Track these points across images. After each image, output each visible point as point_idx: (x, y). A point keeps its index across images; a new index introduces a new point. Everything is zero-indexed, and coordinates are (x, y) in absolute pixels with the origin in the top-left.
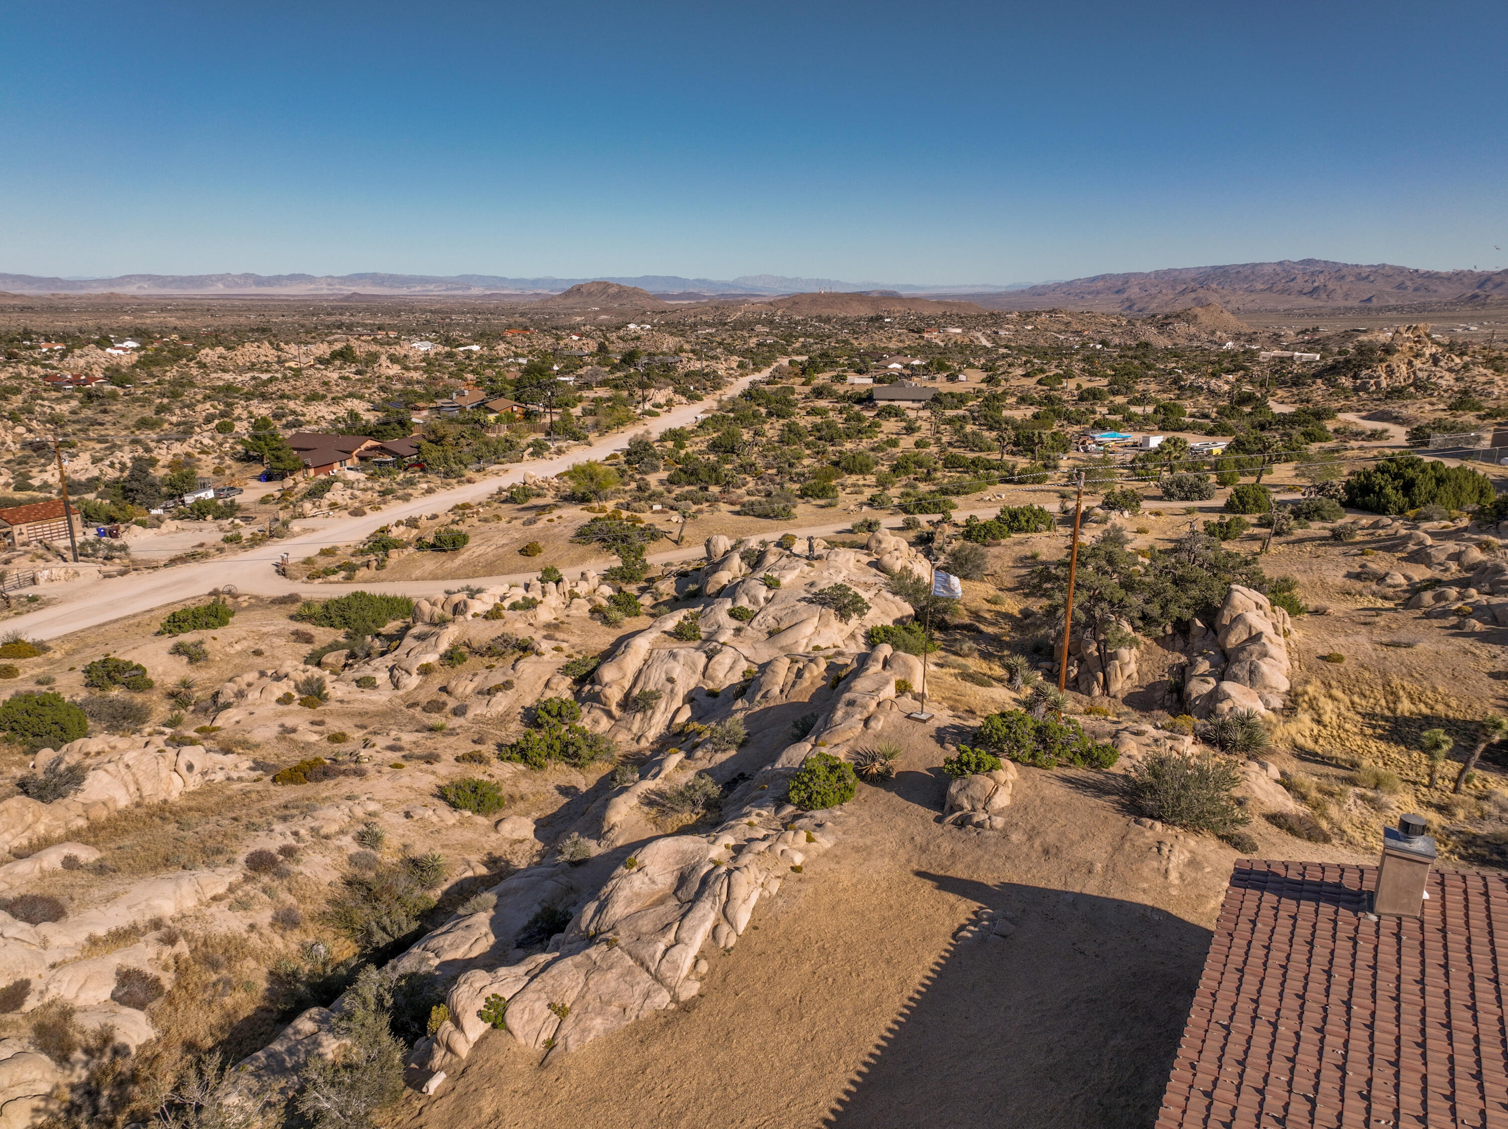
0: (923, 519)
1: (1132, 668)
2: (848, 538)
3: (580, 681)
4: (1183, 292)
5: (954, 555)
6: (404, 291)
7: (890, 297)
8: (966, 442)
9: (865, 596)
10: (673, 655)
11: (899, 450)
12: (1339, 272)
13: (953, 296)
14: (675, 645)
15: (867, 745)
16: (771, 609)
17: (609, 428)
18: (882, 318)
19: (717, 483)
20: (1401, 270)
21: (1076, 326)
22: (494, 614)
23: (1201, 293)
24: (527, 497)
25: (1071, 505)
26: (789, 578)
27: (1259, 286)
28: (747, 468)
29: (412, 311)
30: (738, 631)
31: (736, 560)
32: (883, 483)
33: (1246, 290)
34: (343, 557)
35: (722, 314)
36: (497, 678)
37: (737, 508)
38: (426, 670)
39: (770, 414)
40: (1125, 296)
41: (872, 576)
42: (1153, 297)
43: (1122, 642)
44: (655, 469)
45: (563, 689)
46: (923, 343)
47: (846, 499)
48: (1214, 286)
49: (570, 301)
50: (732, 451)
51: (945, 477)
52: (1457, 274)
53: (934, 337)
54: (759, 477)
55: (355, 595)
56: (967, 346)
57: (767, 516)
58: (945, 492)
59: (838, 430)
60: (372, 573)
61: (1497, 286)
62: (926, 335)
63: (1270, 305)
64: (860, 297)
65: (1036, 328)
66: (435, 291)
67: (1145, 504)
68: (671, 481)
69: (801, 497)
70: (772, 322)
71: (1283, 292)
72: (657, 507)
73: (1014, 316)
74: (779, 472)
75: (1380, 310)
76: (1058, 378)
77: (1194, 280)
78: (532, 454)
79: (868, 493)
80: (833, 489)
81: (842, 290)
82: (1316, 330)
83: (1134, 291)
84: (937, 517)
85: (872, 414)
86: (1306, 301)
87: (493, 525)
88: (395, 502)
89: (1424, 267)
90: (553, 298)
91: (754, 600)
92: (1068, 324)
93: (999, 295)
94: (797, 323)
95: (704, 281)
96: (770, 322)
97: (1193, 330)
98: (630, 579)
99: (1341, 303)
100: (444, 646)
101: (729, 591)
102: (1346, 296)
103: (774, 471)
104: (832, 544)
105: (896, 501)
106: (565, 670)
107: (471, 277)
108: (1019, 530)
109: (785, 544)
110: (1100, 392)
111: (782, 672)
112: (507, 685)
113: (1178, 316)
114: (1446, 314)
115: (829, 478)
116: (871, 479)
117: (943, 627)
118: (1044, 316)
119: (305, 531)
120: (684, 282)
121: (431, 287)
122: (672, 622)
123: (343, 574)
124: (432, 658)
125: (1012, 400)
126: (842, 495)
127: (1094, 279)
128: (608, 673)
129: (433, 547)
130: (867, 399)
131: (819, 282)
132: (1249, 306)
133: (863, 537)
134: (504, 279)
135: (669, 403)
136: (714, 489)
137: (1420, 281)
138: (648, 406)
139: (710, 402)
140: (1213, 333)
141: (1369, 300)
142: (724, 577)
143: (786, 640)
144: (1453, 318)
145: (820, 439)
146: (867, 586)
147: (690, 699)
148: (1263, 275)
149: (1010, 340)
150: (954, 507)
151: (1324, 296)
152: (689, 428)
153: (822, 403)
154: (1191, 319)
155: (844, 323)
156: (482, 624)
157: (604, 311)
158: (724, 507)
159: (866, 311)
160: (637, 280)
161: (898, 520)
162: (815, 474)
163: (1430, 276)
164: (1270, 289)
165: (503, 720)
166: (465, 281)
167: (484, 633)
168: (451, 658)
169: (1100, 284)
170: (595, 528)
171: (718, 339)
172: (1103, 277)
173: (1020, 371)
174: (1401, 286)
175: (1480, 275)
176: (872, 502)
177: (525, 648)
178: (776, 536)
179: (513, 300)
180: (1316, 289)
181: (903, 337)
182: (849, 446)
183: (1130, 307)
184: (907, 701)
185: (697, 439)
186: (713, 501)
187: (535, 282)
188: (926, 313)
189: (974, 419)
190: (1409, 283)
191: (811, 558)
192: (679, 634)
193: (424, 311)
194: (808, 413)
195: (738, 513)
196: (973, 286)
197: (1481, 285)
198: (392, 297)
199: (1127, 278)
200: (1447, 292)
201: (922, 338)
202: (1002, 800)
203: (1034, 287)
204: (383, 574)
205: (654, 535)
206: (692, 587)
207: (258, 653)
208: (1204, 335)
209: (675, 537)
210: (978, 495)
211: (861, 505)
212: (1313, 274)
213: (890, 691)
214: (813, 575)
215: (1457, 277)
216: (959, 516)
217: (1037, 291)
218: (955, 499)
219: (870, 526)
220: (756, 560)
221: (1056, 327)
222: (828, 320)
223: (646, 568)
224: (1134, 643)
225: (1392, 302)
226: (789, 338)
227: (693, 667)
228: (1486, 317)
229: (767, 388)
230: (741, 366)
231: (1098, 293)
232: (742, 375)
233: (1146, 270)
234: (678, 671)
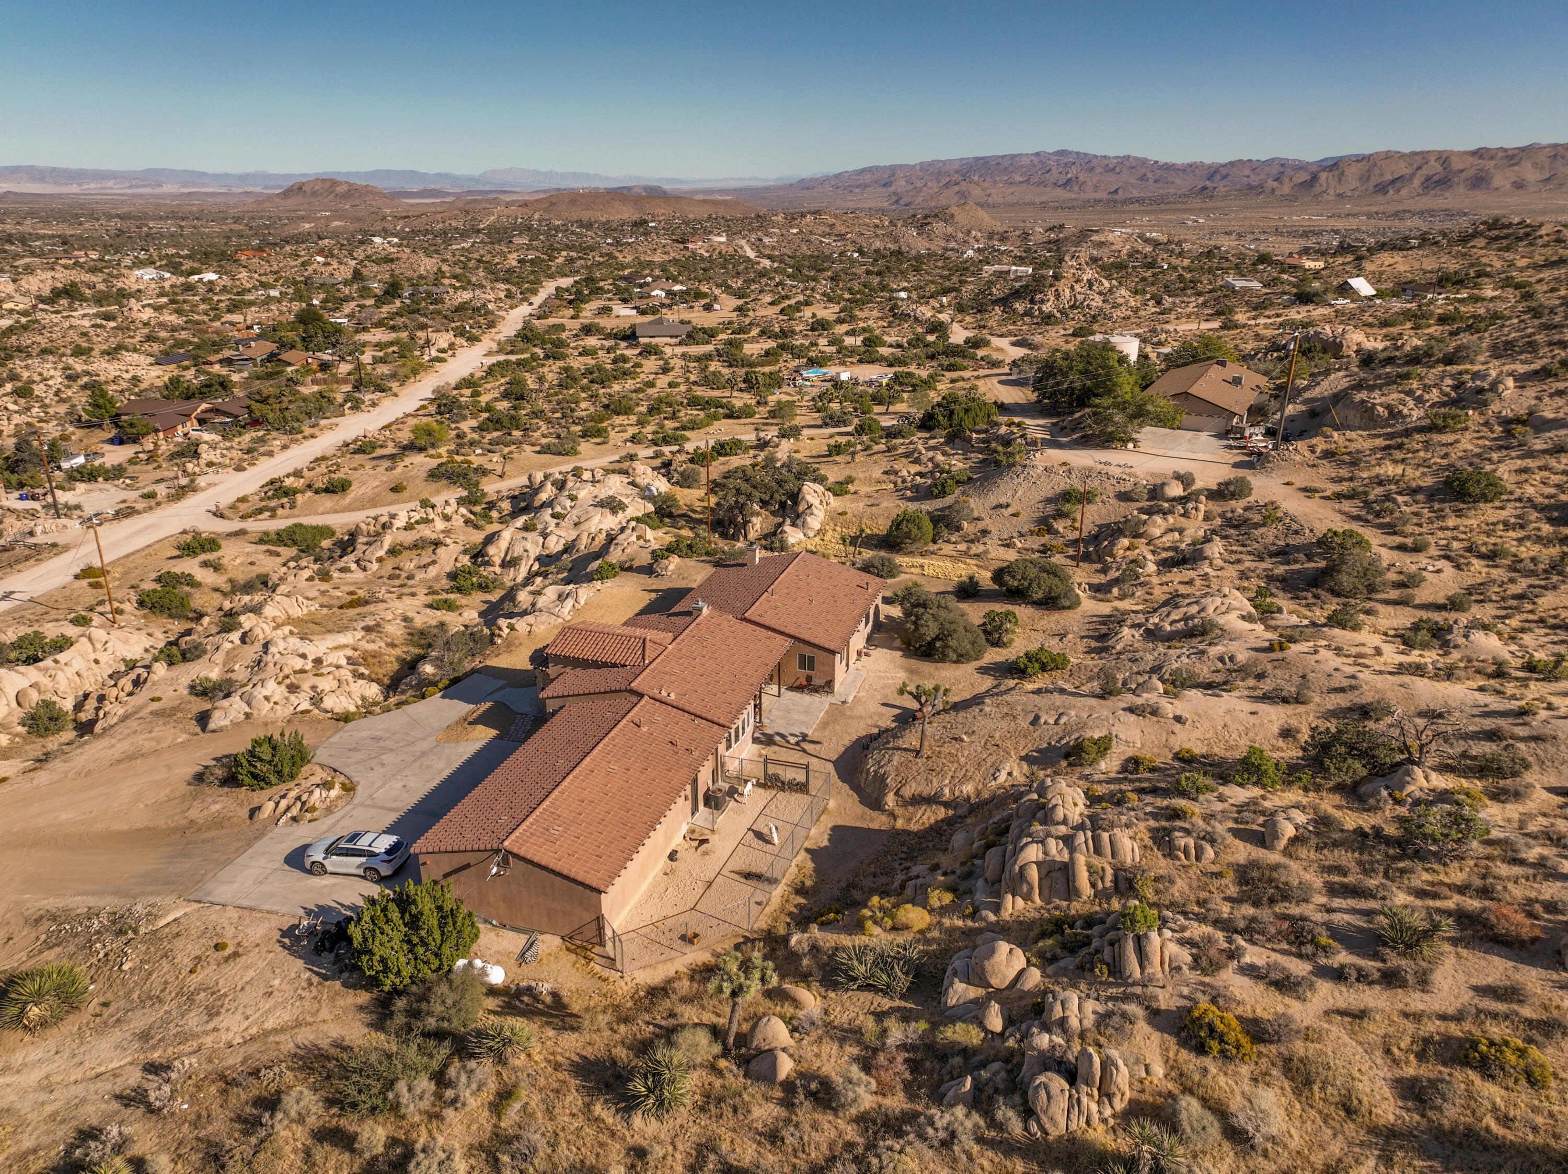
0: (666, 450)
1: (758, 526)
2: (617, 466)
3: (475, 557)
4: (947, 185)
5: (682, 474)
6: (74, 189)
7: (655, 194)
8: (710, 381)
9: (626, 501)
10: (524, 539)
11: (656, 390)
12: (1088, 162)
13: (721, 191)
14: (525, 534)
15: (624, 558)
16: (575, 512)
17: (407, 377)
18: (646, 222)
19: (517, 428)
20: (1143, 162)
21: (841, 229)
22: (409, 527)
23: (964, 186)
24: (374, 448)
25: (762, 435)
26: (582, 494)
27: (1018, 178)
28: (538, 414)
29: (93, 216)
30: (557, 525)
31: (549, 485)
32: (641, 423)
33: (1006, 182)
34: (255, 502)
35: (473, 219)
36: (426, 560)
37: (538, 448)
38: (380, 560)
39: (547, 357)
40: (892, 189)
41: (630, 490)
42: (919, 191)
43: (752, 514)
44: (464, 418)
45: (466, 560)
46: (688, 254)
47: (615, 437)
48: (976, 178)
49: (290, 202)
50: (522, 397)
51: (687, 414)
52: (1190, 166)
53: (698, 247)
54: (549, 421)
55: (296, 525)
56: (732, 257)
57: (560, 454)
58: (684, 428)
59: (606, 371)
60: (287, 511)
61: (1224, 177)
62: (690, 246)
63: (1027, 198)
64: (619, 195)
65: (801, 232)
66: (116, 188)
67: (805, 432)
68: (481, 428)
69: (583, 437)
70: (529, 228)
71: (1039, 184)
72: (479, 451)
73: (780, 218)
74: (564, 416)
75: (1124, 202)
76: (798, 307)
77: (957, 172)
78: (351, 408)
79: (631, 431)
80: (606, 431)
81: (602, 185)
82: (1062, 226)
83: (900, 185)
84: (675, 448)
85: (637, 351)
86: (1060, 193)
87: (361, 471)
88: (263, 459)
89: (1164, 159)
90: (269, 197)
91: (564, 508)
92: (832, 226)
93: (767, 189)
94: (557, 229)
95: (445, 176)
96: (527, 229)
97: (950, 230)
98: (476, 503)
99: (1092, 195)
100: (386, 547)
101: (549, 504)
102: (1096, 188)
103: (558, 415)
104: (607, 472)
105: (650, 437)
106: (465, 552)
107: (160, 172)
108: (726, 455)
109: (577, 473)
110: (828, 322)
111: (585, 540)
112: (434, 562)
113: (936, 216)
114: (1179, 206)
115: (602, 420)
116: (633, 419)
117: (670, 515)
118: (809, 218)
119: (210, 485)
120: (423, 177)
121: (110, 184)
122: (520, 522)
123: (267, 514)
124: (381, 553)
125: (755, 332)
126: (612, 434)
127: (862, 172)
128: (491, 550)
129: (327, 491)
130: (630, 336)
131: (575, 176)
132: (1010, 199)
133: (625, 465)
134: (204, 175)
135: (452, 346)
136: (517, 434)
137: (1159, 172)
138: (434, 353)
139: (488, 343)
140: (969, 232)
141: (1116, 191)
142: (543, 496)
143: (584, 527)
144: (1185, 211)
145: (592, 382)
146: (627, 496)
147: (538, 559)
148: (1021, 167)
149: (773, 248)
150: (688, 439)
151: (1076, 188)
152: (479, 374)
153: (592, 341)
154: (949, 219)
155: (608, 229)
156: (405, 533)
157: (337, 215)
158: (528, 448)
159: (628, 214)
160: (368, 175)
161: (650, 452)
162: (592, 418)
163: (1169, 168)
164: (1028, 181)
165: (437, 578)
166: (154, 176)
167: (409, 538)
168: (392, 552)
169: (868, 177)
170: (443, 469)
171: (476, 256)
172: (870, 170)
173: (768, 299)
174: (1143, 178)
175: (1210, 166)
176: (634, 439)
177: (437, 544)
178: (568, 467)
179: (220, 200)
180: (1069, 180)
181: (668, 249)
182: (616, 387)
183: (897, 202)
184: (641, 542)
185: (488, 386)
186: (519, 443)
187: (243, 178)
188: (691, 216)
189: (720, 355)
190: (1149, 175)
191: (594, 482)
192: (526, 528)
193: (110, 217)
194: (580, 354)
195: (539, 452)
196: (741, 179)
197: (1210, 177)
198: (60, 196)
199: (893, 170)
200: (1183, 184)
201: (687, 248)
202: (671, 567)
203: (802, 181)
204: (295, 511)
205: (484, 472)
206: (523, 504)
207: (252, 563)
208: (960, 235)
209: (499, 472)
210: (707, 429)
211: (626, 441)
212: (1066, 165)
213: (634, 538)
214: (596, 491)
215: (1191, 168)
216: (690, 447)
217: (806, 185)
218: (688, 434)
219: (632, 457)
220: (561, 485)
221: (821, 229)
222: (589, 226)
223: (484, 495)
224: (758, 514)
225: (1136, 194)
226: (551, 251)
227: (537, 544)
228: (1213, 209)
229: (537, 322)
230: (509, 295)
231: (866, 186)
232: (512, 308)
233: (912, 162)
234: (529, 546)
